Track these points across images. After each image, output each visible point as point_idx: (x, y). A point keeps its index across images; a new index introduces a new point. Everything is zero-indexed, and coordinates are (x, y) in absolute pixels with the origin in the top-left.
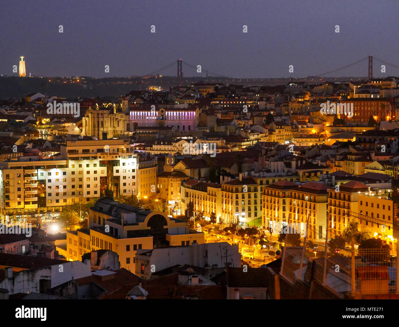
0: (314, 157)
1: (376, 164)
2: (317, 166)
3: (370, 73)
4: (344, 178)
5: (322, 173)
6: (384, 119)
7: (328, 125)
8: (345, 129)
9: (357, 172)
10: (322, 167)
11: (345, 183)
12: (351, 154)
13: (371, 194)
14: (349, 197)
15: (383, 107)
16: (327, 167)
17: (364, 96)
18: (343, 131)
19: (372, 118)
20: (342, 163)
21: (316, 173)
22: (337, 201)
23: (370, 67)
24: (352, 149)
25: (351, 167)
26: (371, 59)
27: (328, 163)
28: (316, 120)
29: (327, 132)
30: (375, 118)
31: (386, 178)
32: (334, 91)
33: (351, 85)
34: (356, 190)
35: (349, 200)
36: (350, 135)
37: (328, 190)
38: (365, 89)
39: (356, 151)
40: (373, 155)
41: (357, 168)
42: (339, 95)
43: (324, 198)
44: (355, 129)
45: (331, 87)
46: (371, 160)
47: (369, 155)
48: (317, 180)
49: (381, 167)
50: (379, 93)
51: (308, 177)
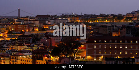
0: (4, 44)
1: (25, 47)
2: (4, 47)
3: (19, 15)
4: (15, 52)
5: (6, 50)
6: (26, 31)
7: (6, 33)
8: (13, 34)
9: (19, 49)
10: (6, 48)
11: (15, 53)
12: (16, 43)
13: (25, 57)
14: (17, 58)
15: (26, 27)
16: (8, 48)
17: (19, 23)
18: (12, 35)
19: (22, 30)
20: (13, 46)
21: (4, 50)
22: (13, 60)
23: (19, 13)
24: (17, 41)
25: (17, 48)
26: (19, 10)
27: (9, 46)
28: (2, 31)
29: (6, 35)
30: (23, 30)
31: (29, 52)
32: (8, 21)
33: (14, 19)
34: (20, 56)
35: (17, 59)
36: (15, 36)
37: (9, 56)
38: (19, 21)
39: (18, 42)
40: (24, 44)
41: (19, 48)
42: (10, 22)
43: (8, 58)
44: (16, 34)
45: (7, 20)
46: (24, 45)
47: (23, 43)
48: (4, 52)
49: (27, 48)
50: (24, 22)
51: (2, 51)
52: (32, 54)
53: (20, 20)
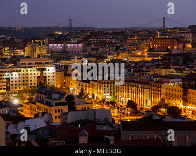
0: (142, 66)
1: (172, 70)
2: (143, 71)
3: (164, 25)
4: (158, 77)
5: (146, 74)
6: (173, 48)
7: (146, 51)
8: (154, 53)
9: (163, 74)
10: (146, 71)
11: (158, 79)
12: (160, 65)
13: (171, 84)
14: (161, 86)
15: (173, 42)
16: (148, 71)
17: (163, 37)
19: (167, 47)
20: (156, 69)
21: (143, 74)
22: (155, 88)
23: (164, 23)
24: (160, 63)
25: (160, 71)
26: (164, 19)
27: (149, 69)
28: (140, 48)
29: (146, 54)
30: (169, 47)
31: (178, 77)
32: (149, 34)
33: (157, 31)
34: (164, 83)
35: (161, 87)
36: (157, 55)
37: (150, 83)
38: (164, 34)
39: (162, 64)
40: (171, 66)
41: (163, 72)
42: (151, 36)
43: (148, 86)
44: (159, 53)
45: (147, 32)
46: (170, 68)
47: (169, 65)
48: (143, 77)
49: (175, 71)
50: (170, 35)
51: (140, 76)
52: (183, 81)
53: (165, 32)
